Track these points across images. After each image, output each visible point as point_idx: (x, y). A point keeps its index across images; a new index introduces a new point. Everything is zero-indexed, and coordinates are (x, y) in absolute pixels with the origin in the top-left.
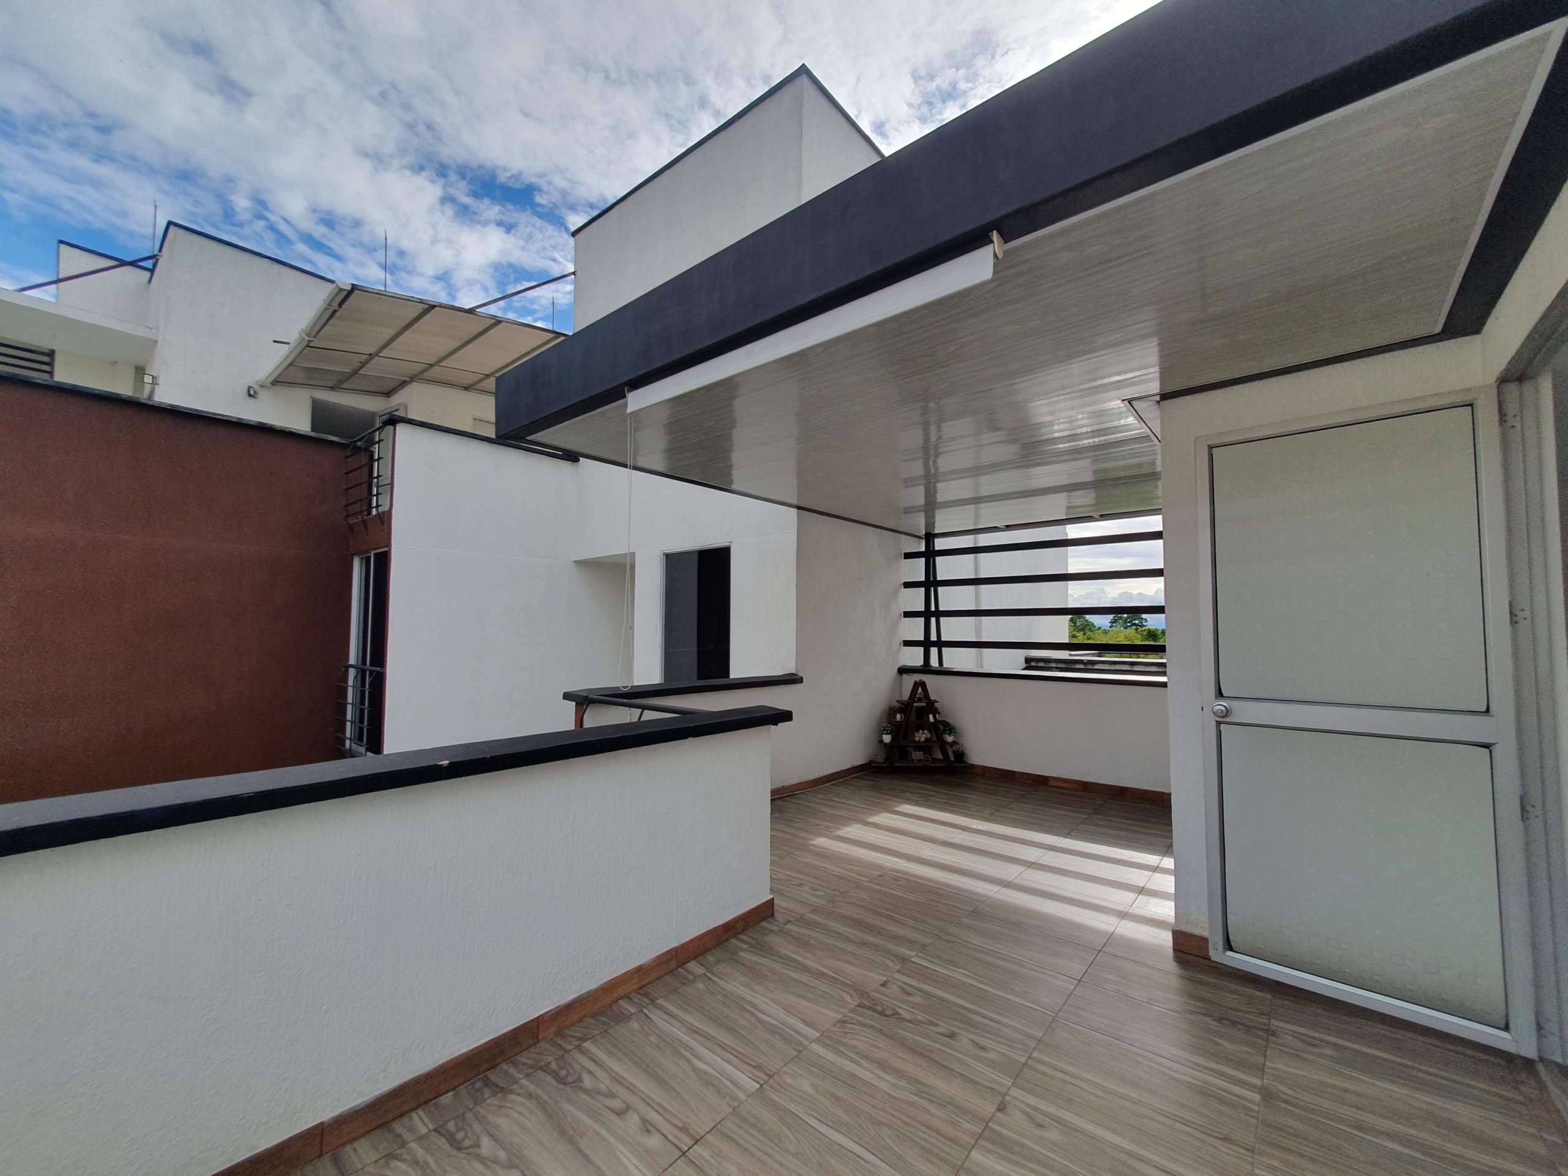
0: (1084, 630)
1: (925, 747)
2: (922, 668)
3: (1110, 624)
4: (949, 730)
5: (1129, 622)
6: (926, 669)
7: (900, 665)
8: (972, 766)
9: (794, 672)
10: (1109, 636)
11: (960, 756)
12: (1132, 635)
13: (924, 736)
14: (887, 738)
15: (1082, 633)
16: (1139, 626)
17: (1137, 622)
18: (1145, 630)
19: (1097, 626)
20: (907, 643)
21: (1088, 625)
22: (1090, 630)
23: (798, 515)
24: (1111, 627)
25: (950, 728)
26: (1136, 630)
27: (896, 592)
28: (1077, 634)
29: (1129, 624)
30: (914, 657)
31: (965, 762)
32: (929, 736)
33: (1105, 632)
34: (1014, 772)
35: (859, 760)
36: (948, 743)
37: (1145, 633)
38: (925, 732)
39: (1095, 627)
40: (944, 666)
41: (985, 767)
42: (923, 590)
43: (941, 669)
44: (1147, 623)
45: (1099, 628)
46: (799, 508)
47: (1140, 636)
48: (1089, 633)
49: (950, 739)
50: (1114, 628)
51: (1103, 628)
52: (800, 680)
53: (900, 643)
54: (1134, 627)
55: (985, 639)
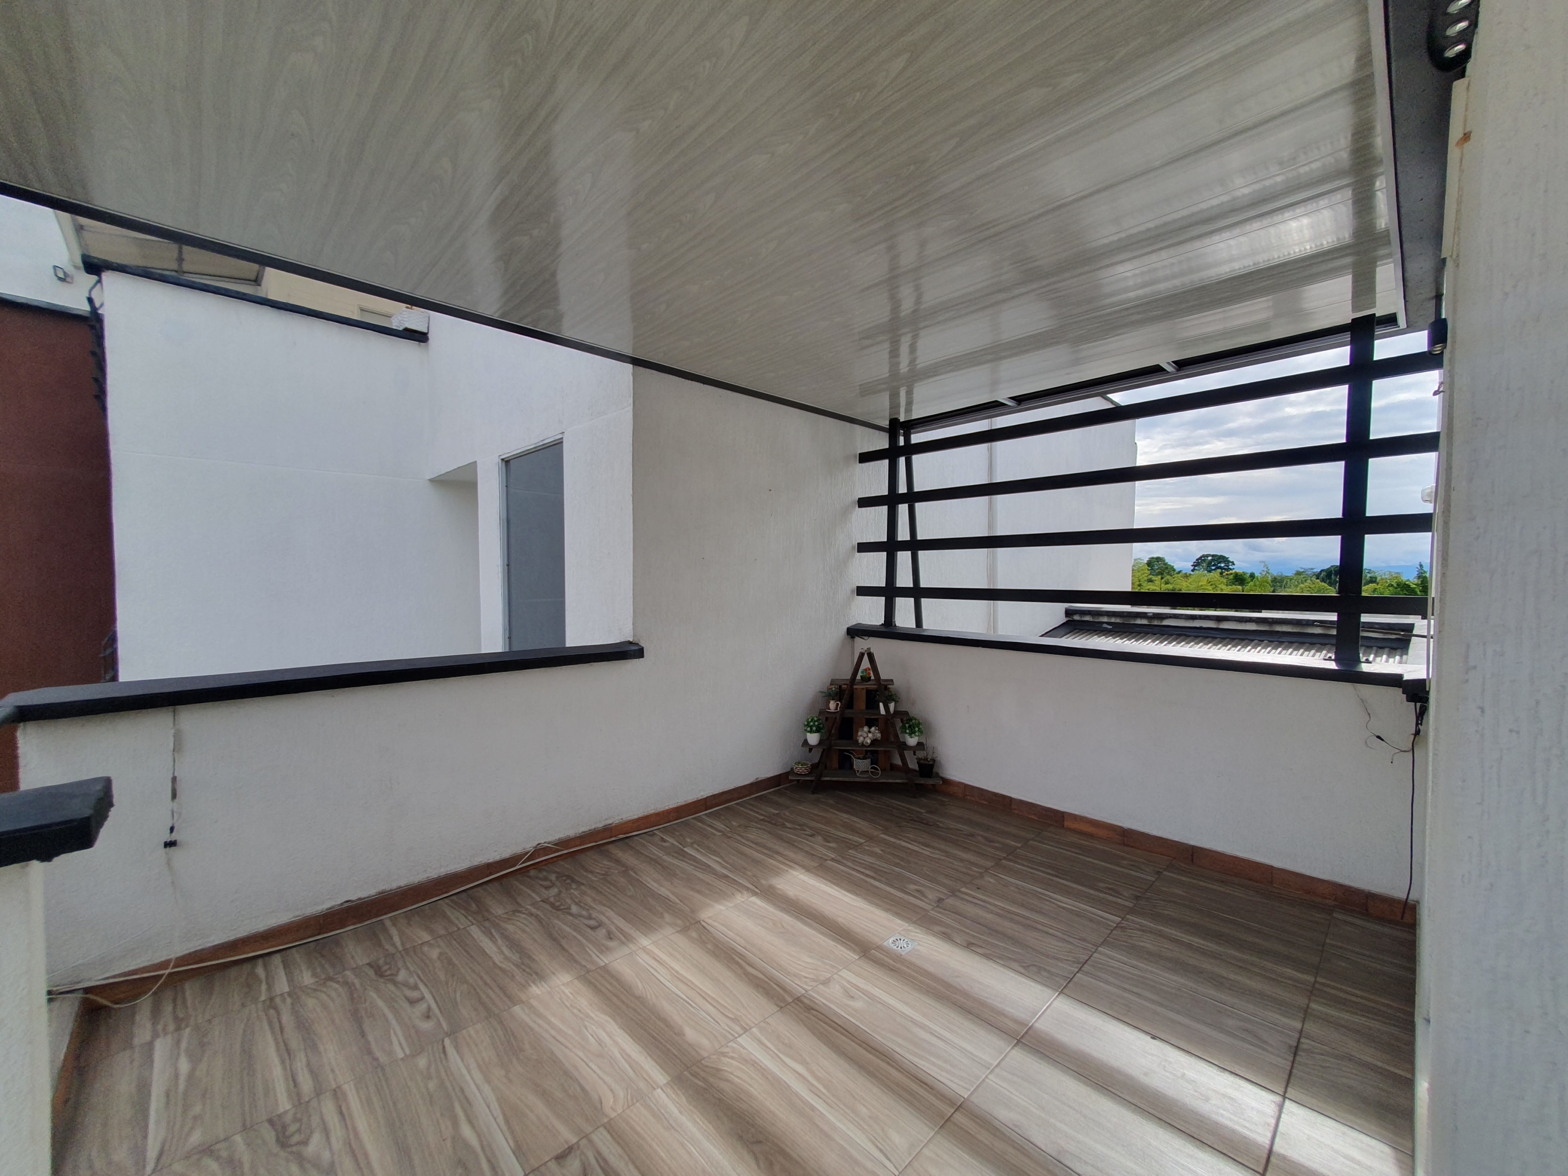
0: (1162, 574)
1: (872, 753)
2: (883, 629)
3: (1192, 568)
4: (910, 727)
5: (1213, 566)
6: (888, 630)
7: (852, 622)
8: (946, 782)
9: (631, 640)
10: (1191, 580)
11: (929, 768)
12: (1215, 579)
13: (870, 735)
14: (813, 739)
15: (1160, 577)
16: (1225, 569)
17: (1222, 565)
18: (1231, 574)
19: (1177, 570)
20: (863, 591)
21: (1167, 568)
22: (1169, 574)
23: (634, 375)
24: (1193, 571)
25: (912, 724)
26: (1221, 573)
27: (845, 513)
28: (1154, 578)
29: (1213, 568)
30: (871, 611)
31: (938, 775)
32: (879, 735)
33: (1186, 576)
34: (1011, 799)
35: (769, 769)
36: (909, 748)
37: (1231, 577)
38: (873, 729)
39: (1174, 570)
40: (925, 627)
41: (966, 786)
42: (884, 509)
43: (919, 632)
44: (1234, 567)
45: (1179, 572)
46: (636, 362)
47: (1225, 581)
48: (1168, 577)
49: (912, 741)
50: (1196, 572)
51: (1184, 572)
52: (639, 653)
53: (852, 592)
54: (1219, 570)
55: (1001, 585)
